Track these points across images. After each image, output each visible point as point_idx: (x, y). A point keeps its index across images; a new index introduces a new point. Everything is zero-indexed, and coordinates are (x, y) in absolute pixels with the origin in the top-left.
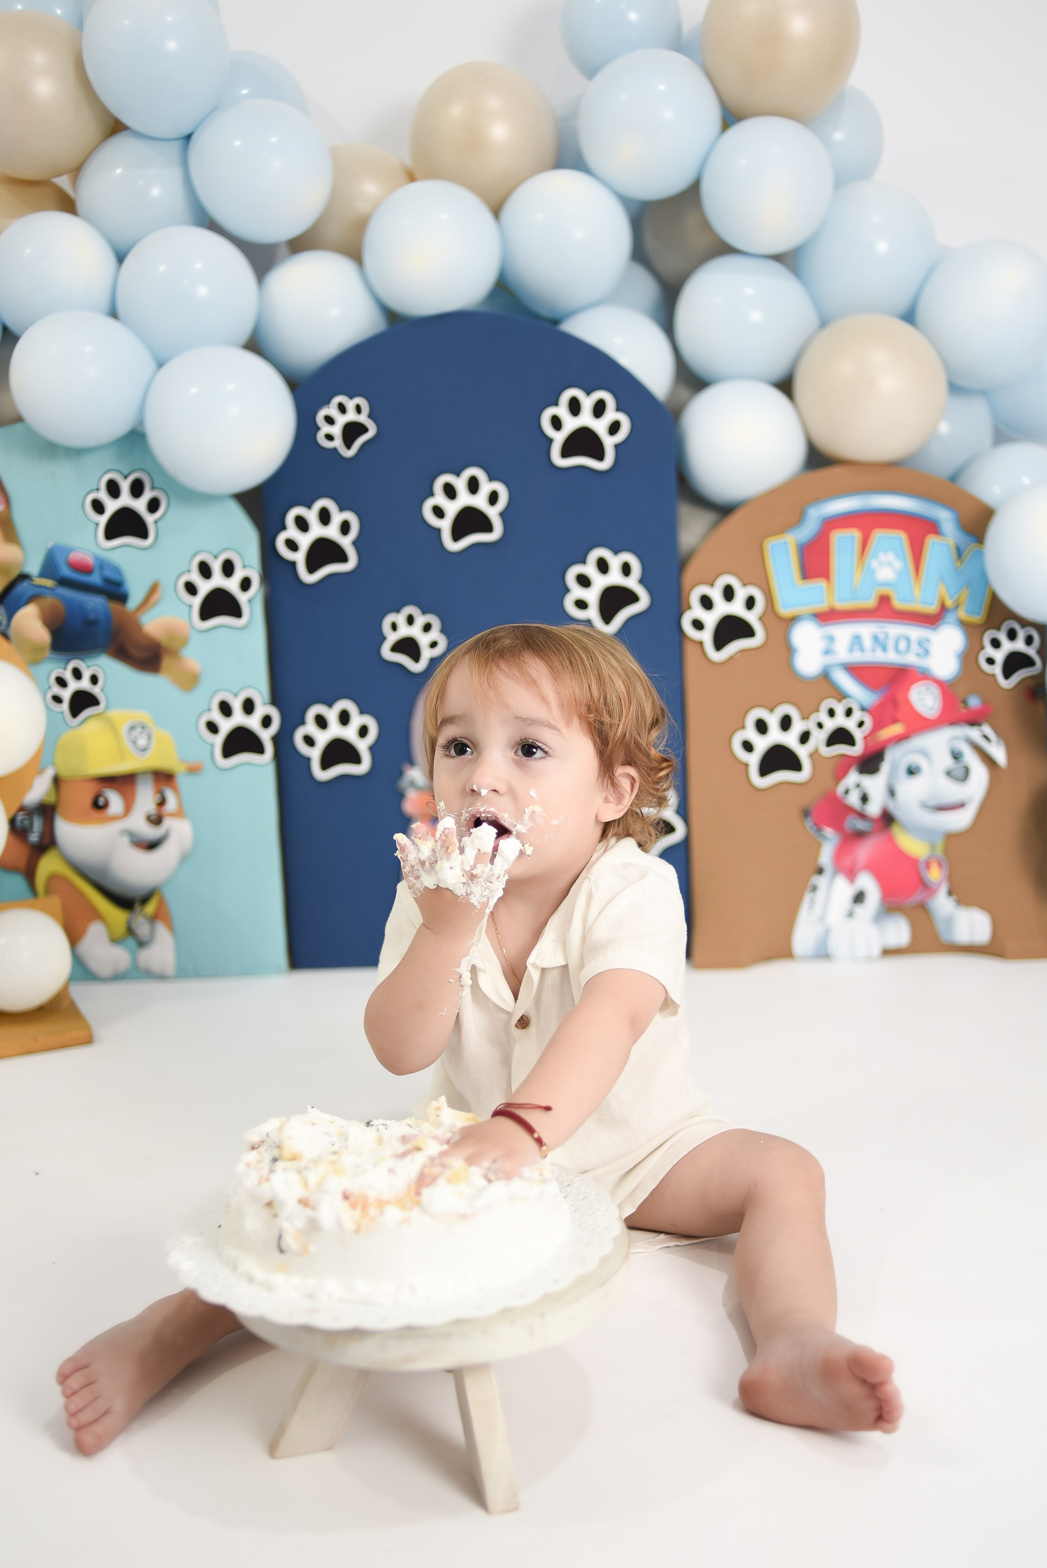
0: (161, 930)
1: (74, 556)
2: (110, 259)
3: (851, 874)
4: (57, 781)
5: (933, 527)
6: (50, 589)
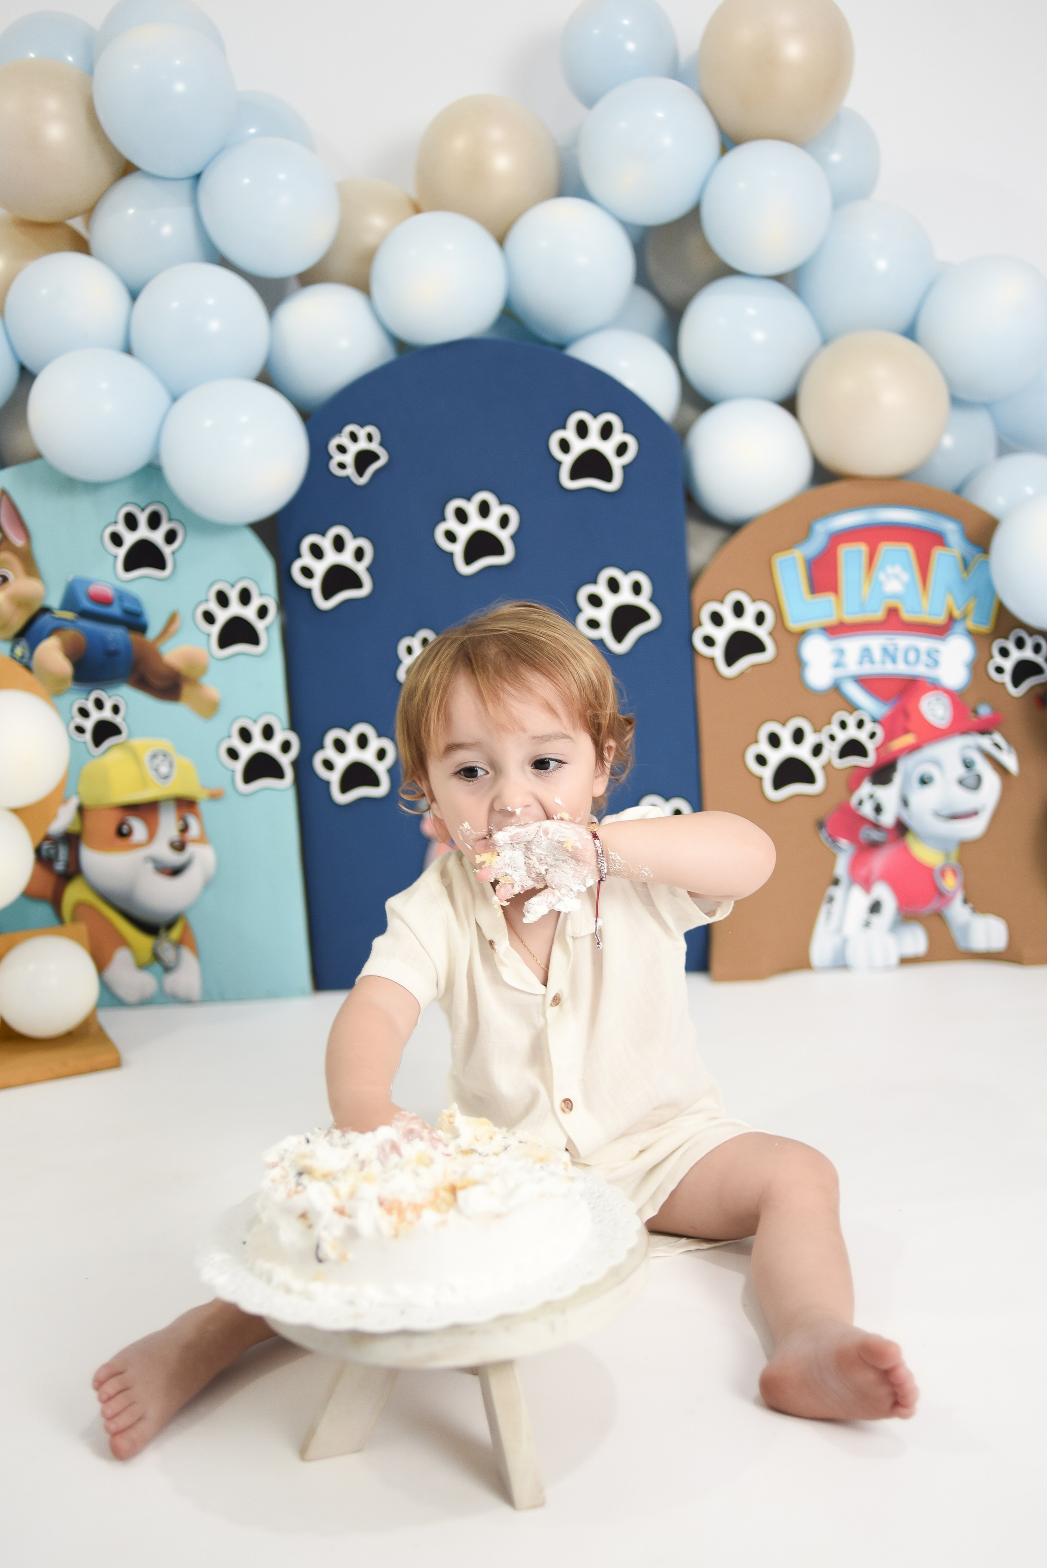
0: (187, 955)
1: (95, 589)
2: (125, 297)
5: (939, 539)
6: (72, 622)
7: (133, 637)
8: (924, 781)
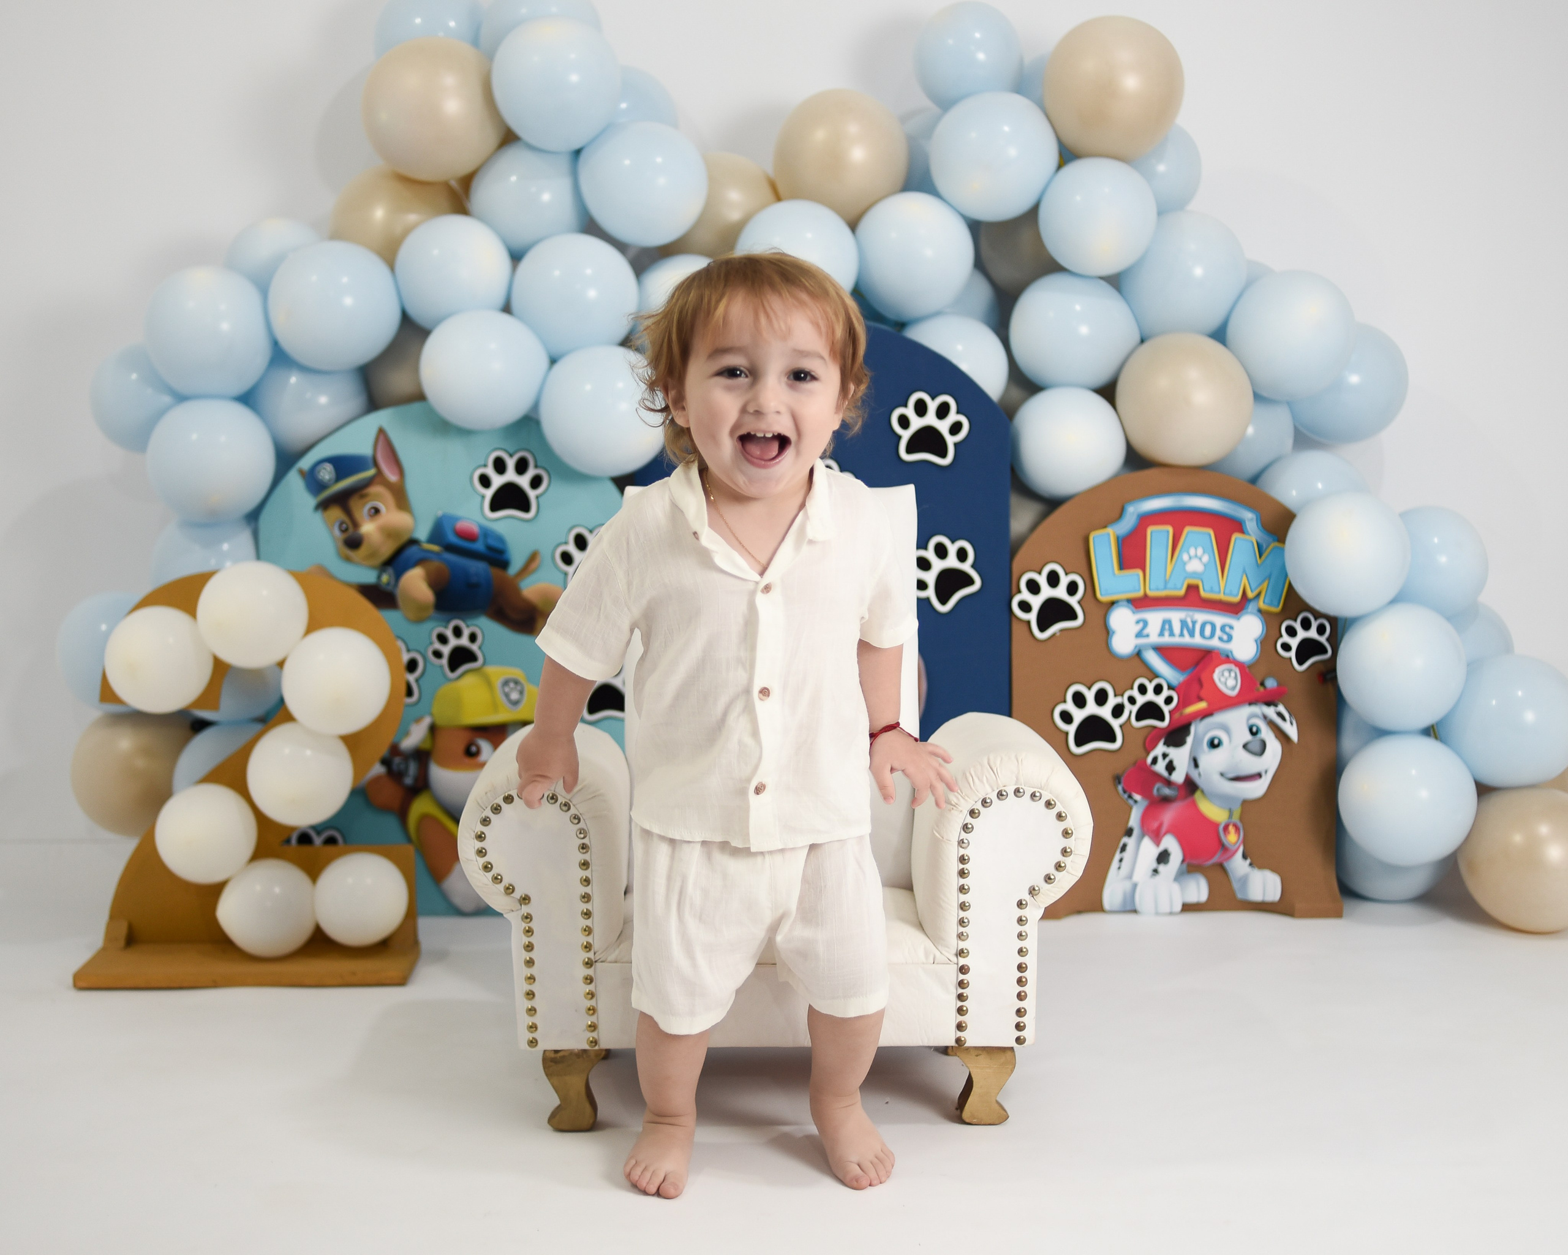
1: (461, 525)
2: (507, 260)
3: (1157, 838)
4: (433, 729)
5: (1238, 526)
6: (437, 554)
7: (494, 572)
8: (1214, 745)
